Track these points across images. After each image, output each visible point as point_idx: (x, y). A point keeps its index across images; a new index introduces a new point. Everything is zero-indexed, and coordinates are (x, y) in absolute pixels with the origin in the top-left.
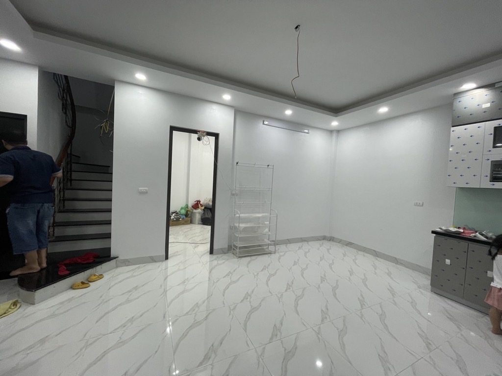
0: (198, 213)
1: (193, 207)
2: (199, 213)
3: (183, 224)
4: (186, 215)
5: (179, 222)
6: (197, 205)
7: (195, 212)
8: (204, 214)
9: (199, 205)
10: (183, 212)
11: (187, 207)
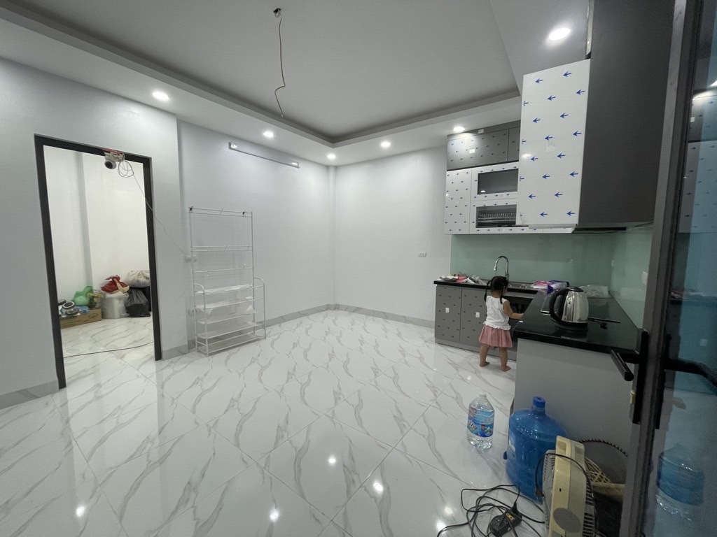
0: (117, 299)
1: (103, 289)
2: (120, 299)
3: (86, 322)
4: (91, 305)
5: (77, 319)
6: (112, 285)
7: (111, 299)
8: (130, 298)
9: (118, 285)
10: (83, 300)
11: (91, 291)
